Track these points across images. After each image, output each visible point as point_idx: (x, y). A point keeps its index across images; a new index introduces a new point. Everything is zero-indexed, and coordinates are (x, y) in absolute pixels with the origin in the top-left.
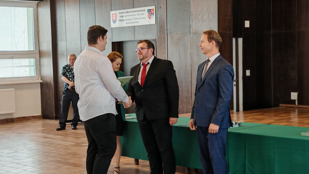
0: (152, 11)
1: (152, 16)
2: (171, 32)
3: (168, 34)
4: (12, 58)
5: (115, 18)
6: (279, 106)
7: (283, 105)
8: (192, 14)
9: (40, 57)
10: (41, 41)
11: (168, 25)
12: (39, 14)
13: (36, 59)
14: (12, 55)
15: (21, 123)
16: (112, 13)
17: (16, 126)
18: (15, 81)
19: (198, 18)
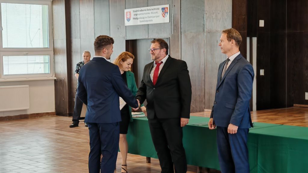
0: (166, 9)
1: (166, 14)
2: (185, 31)
3: (182, 33)
4: (27, 55)
5: (129, 16)
6: (293, 106)
7: (297, 105)
8: (206, 13)
9: (54, 54)
10: (55, 38)
11: (181, 24)
12: (54, 12)
13: (50, 56)
14: (27, 52)
15: (35, 120)
16: (126, 11)
17: (30, 122)
18: (29, 77)
19: (212, 17)
